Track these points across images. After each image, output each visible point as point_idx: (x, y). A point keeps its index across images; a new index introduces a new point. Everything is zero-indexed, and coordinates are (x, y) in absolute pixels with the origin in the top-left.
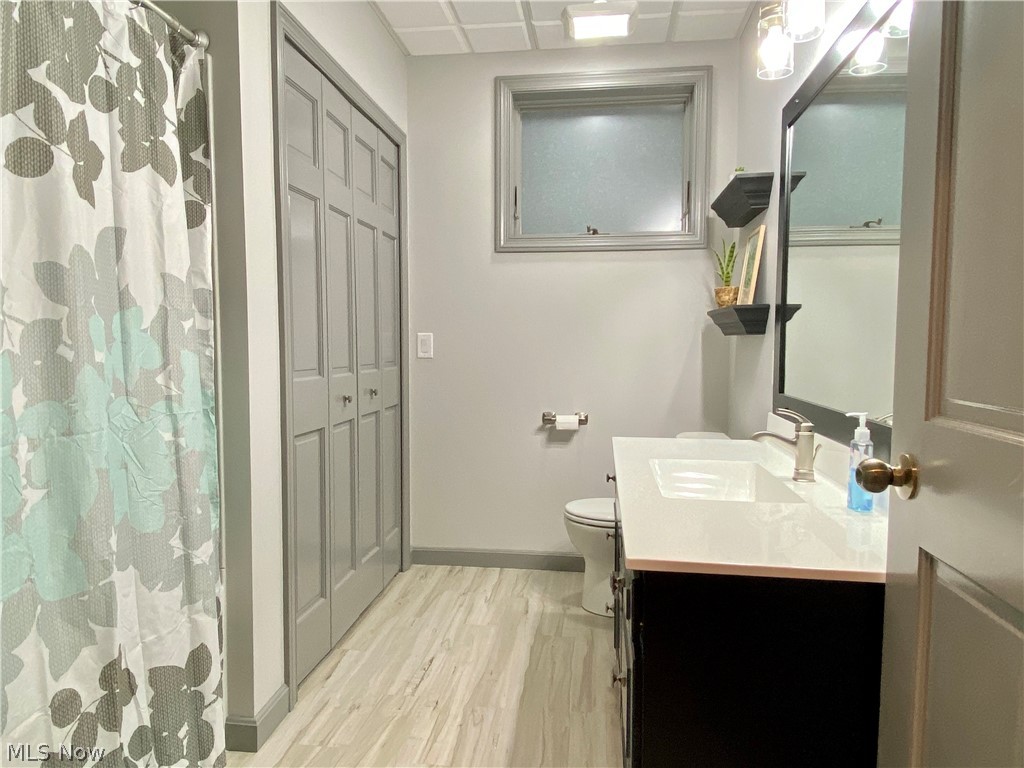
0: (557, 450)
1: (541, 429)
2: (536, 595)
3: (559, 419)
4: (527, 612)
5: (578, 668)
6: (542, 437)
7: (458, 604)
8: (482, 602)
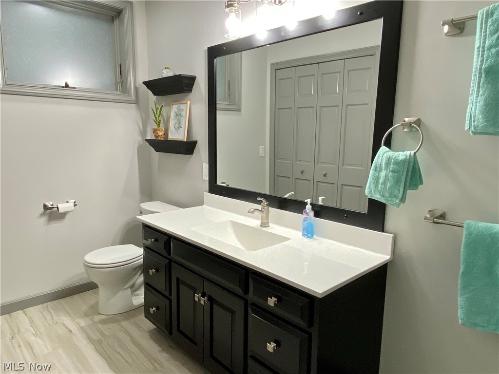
0: (56, 225)
1: (43, 214)
2: (64, 318)
3: (60, 206)
4: (71, 331)
5: (133, 348)
6: (44, 219)
7: (17, 347)
8: (33, 338)
